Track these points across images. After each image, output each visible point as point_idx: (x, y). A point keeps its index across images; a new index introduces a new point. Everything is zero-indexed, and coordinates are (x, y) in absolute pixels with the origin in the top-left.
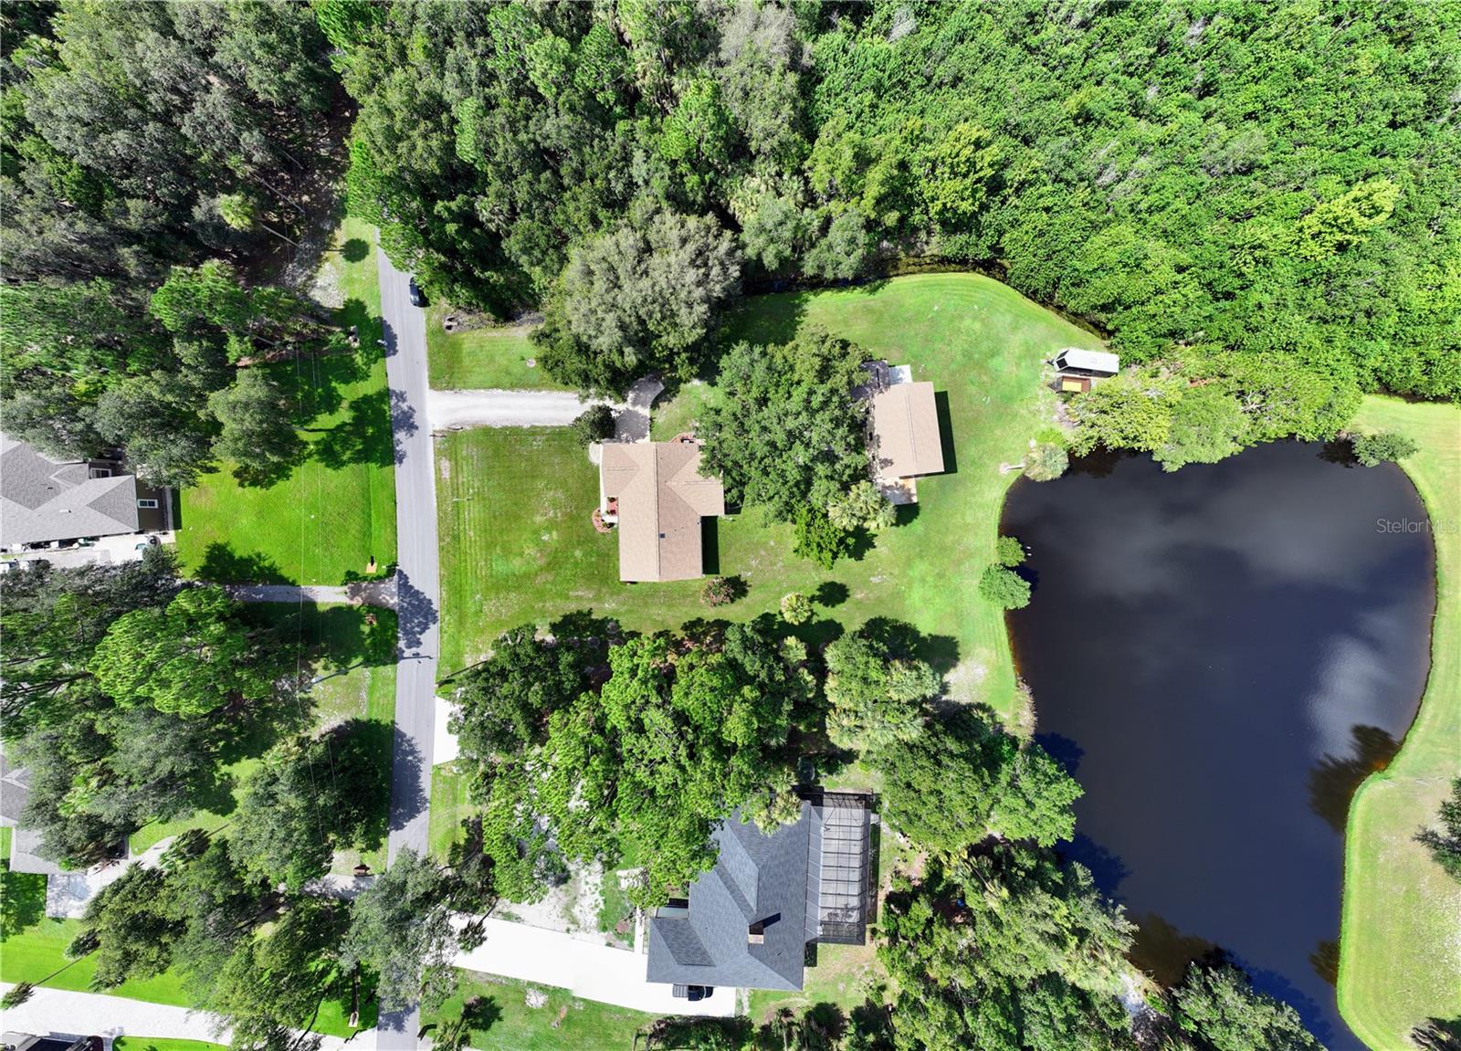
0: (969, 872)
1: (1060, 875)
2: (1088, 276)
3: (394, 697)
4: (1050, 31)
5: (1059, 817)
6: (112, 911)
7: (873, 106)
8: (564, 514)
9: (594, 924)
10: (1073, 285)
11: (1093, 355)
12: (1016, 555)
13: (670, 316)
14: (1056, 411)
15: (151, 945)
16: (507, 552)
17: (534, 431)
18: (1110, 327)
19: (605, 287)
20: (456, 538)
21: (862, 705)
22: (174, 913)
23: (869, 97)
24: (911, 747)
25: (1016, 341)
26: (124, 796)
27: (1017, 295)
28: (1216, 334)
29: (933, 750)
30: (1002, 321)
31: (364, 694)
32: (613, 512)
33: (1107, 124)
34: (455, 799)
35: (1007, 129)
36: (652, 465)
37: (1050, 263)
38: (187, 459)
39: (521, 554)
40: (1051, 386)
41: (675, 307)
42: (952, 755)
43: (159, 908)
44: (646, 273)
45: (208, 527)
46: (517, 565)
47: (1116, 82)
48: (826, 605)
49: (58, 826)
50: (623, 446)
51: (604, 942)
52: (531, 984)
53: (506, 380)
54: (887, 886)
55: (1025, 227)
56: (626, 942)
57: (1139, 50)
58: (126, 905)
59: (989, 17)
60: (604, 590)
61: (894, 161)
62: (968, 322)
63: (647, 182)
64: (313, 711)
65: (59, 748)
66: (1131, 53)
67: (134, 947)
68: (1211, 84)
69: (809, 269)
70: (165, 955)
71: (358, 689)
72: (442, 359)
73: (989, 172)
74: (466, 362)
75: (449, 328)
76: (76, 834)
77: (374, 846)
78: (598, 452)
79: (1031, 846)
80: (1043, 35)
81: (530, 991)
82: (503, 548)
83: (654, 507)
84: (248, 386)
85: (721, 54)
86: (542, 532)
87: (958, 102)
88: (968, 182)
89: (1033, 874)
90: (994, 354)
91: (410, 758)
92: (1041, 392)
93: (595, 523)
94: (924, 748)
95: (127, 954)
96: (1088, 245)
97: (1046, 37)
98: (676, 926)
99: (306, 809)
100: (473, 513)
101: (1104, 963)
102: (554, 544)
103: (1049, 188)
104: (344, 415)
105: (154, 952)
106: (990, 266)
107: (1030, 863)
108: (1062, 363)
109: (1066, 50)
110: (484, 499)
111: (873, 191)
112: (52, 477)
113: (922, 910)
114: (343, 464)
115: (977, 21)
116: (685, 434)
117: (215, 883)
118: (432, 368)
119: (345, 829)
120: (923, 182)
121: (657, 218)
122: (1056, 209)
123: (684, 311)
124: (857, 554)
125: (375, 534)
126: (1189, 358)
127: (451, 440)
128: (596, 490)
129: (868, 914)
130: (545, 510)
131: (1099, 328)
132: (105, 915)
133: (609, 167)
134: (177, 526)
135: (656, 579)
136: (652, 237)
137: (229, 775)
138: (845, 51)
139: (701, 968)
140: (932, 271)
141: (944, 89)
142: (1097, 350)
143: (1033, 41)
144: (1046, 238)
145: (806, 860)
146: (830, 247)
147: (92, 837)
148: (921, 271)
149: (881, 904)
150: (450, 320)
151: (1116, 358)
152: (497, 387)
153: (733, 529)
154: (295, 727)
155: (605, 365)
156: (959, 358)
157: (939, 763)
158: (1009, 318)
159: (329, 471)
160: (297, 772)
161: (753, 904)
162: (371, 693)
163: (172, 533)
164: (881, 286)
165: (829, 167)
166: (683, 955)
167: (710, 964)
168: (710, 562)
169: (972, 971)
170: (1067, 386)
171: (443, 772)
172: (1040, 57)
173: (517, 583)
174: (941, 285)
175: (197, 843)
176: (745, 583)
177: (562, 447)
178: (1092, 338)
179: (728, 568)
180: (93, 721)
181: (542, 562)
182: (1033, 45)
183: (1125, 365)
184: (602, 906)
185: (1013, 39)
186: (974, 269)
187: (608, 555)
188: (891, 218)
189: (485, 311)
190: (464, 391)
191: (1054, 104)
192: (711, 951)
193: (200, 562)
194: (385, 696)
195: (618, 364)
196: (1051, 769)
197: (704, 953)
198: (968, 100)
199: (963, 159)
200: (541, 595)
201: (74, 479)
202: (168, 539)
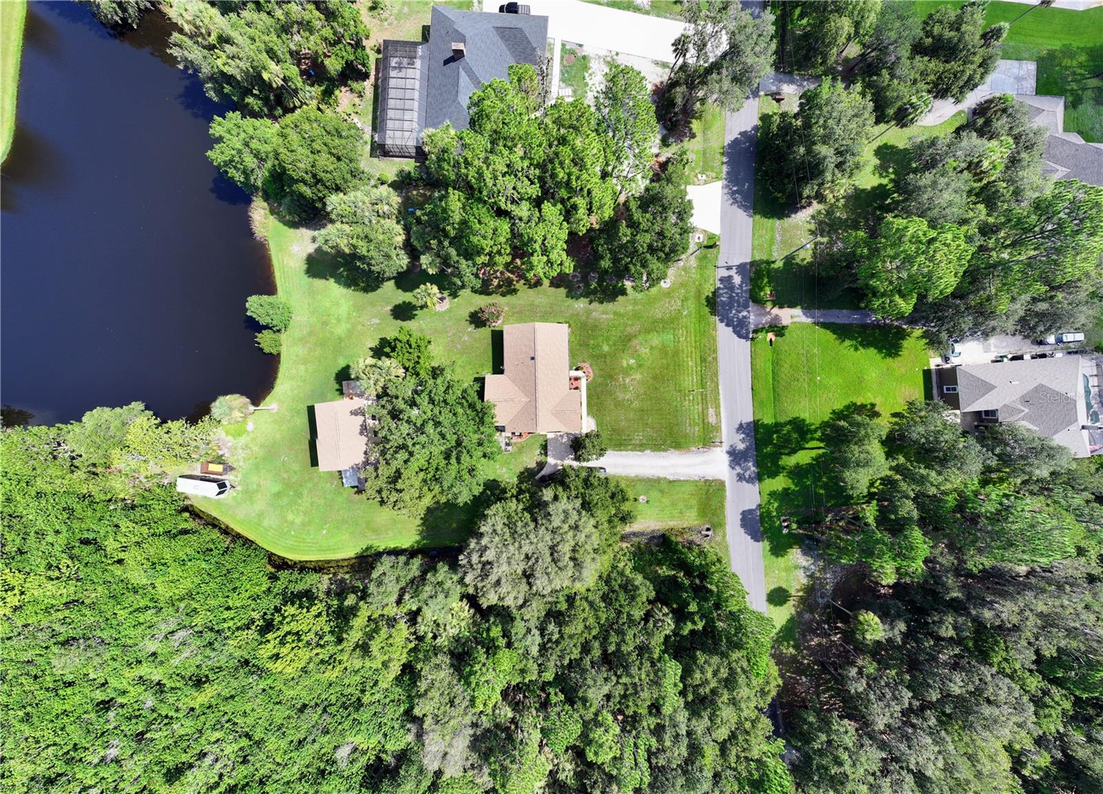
0: (301, 94)
1: (226, 91)
2: (197, 556)
3: (754, 235)
4: (230, 749)
5: (223, 134)
6: (972, 63)
7: (363, 691)
8: (617, 380)
9: (593, 61)
10: (211, 550)
11: (200, 493)
12: (265, 340)
13: (510, 524)
14: (229, 448)
15: (941, 36)
16: (663, 351)
17: (641, 447)
18: (187, 515)
19: (560, 547)
20: (703, 360)
21: (374, 222)
22: (921, 62)
23: (366, 699)
24: (338, 189)
25: (260, 504)
26: (959, 153)
27: (261, 542)
28: (98, 507)
29: (319, 186)
30: (270, 521)
31: (778, 238)
32: (577, 379)
33: (183, 678)
34: (704, 153)
35: (260, 671)
36: (540, 414)
37: (229, 567)
38: (912, 423)
39: (652, 348)
40: (232, 469)
41: (506, 530)
42: (305, 183)
43: (934, 65)
44: (527, 557)
45: (903, 371)
46: (655, 340)
47: (177, 710)
48: (410, 303)
49: (1015, 132)
50: (564, 429)
51: (584, 48)
52: (647, 13)
53: (664, 485)
54: (368, 85)
55: (247, 594)
56: (568, 47)
57: (159, 736)
58: (962, 68)
59: (278, 760)
60: (584, 318)
61: (345, 644)
62: (298, 520)
63: (529, 631)
64: (813, 227)
65: (1013, 192)
66: (165, 734)
67: (952, 34)
68: (102, 709)
69: (417, 562)
70: (928, 28)
71: (782, 242)
72: (714, 503)
73: (270, 636)
74: (694, 502)
75: (708, 529)
76: (1001, 124)
77: (765, 118)
78: (587, 425)
79: (248, 112)
80: (236, 747)
81: (647, 7)
82: (667, 354)
83: (538, 381)
84: (860, 480)
85: (471, 732)
86: (635, 366)
87: (299, 692)
88: (286, 628)
89: (248, 92)
90: (278, 495)
91: (735, 188)
92: (241, 464)
93: (590, 371)
94: (327, 187)
95: (958, 29)
96: (197, 581)
97: (233, 745)
98: (525, 58)
99: (814, 143)
100: (689, 380)
101: (188, 22)
102: (625, 356)
103: (226, 625)
104: (790, 461)
105: (937, 30)
106: (281, 564)
107: (250, 100)
108: (222, 486)
109: (218, 735)
110: (680, 391)
111: (359, 622)
112: (1027, 410)
113: (333, 65)
114: (790, 422)
115: (287, 757)
116: (519, 440)
117: (889, 85)
118: (723, 498)
119: (785, 128)
120: (327, 629)
121: (520, 602)
122: (221, 609)
123: (499, 528)
124: (384, 342)
125: (769, 365)
126: (122, 488)
127: (708, 439)
128: (589, 397)
129: (382, 65)
130: (632, 384)
131: (195, 514)
132: (978, 59)
133: (557, 642)
134: (927, 373)
135: (538, 325)
136: (524, 587)
137: (881, 176)
138: (385, 735)
139: (505, 26)
140: (329, 562)
141: (313, 703)
142: (196, 496)
143: (244, 742)
144: (231, 587)
145: (429, 105)
146: (398, 580)
147: (988, 123)
148: (337, 561)
149: (373, 73)
150: (707, 536)
151: (180, 489)
152: (670, 482)
153: (482, 365)
154: (829, 213)
155: (569, 488)
156: (305, 492)
157: (314, 176)
158: (266, 523)
159: (802, 416)
160: (822, 173)
161: (462, 73)
162: (772, 239)
163: (933, 367)
164: (364, 551)
165: (391, 641)
166: (519, 36)
167: (497, 28)
168: (498, 339)
169: (287, 14)
170: (219, 468)
171: (714, 175)
172: (239, 730)
173: (655, 326)
174: (321, 550)
175: (903, 117)
176: (471, 323)
177: (618, 434)
178: (200, 506)
179: (485, 333)
180: (989, 215)
181: (635, 342)
182: (244, 739)
183: (173, 485)
184: (586, 75)
185: (259, 743)
186: (295, 563)
187: (580, 345)
188: (350, 600)
189: (677, 543)
190: (697, 478)
191: (226, 693)
192: (497, 39)
193: (908, 344)
194: (761, 236)
195: (560, 489)
196: (232, 172)
197: (502, 37)
198: (292, 693)
199: (288, 645)
200: (636, 316)
201: (1012, 410)
202: (935, 362)
